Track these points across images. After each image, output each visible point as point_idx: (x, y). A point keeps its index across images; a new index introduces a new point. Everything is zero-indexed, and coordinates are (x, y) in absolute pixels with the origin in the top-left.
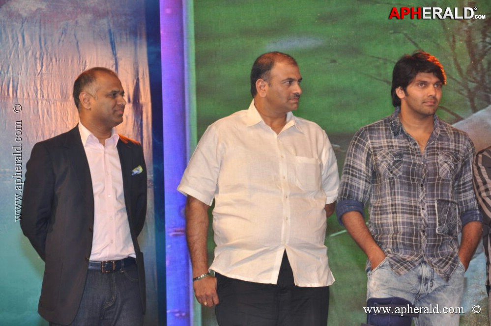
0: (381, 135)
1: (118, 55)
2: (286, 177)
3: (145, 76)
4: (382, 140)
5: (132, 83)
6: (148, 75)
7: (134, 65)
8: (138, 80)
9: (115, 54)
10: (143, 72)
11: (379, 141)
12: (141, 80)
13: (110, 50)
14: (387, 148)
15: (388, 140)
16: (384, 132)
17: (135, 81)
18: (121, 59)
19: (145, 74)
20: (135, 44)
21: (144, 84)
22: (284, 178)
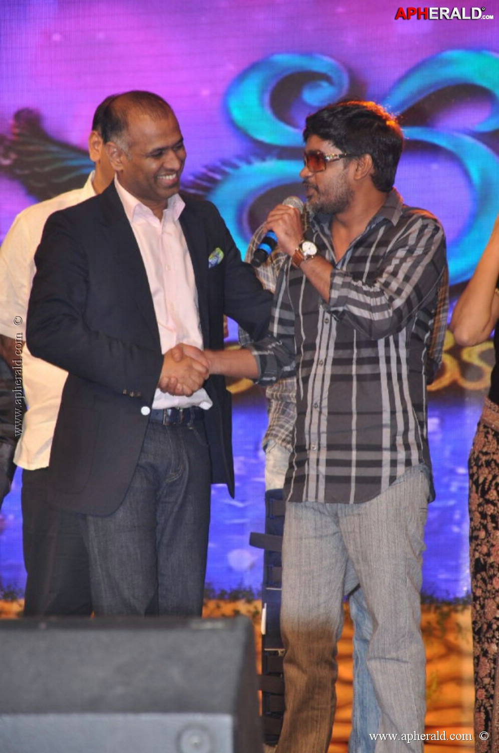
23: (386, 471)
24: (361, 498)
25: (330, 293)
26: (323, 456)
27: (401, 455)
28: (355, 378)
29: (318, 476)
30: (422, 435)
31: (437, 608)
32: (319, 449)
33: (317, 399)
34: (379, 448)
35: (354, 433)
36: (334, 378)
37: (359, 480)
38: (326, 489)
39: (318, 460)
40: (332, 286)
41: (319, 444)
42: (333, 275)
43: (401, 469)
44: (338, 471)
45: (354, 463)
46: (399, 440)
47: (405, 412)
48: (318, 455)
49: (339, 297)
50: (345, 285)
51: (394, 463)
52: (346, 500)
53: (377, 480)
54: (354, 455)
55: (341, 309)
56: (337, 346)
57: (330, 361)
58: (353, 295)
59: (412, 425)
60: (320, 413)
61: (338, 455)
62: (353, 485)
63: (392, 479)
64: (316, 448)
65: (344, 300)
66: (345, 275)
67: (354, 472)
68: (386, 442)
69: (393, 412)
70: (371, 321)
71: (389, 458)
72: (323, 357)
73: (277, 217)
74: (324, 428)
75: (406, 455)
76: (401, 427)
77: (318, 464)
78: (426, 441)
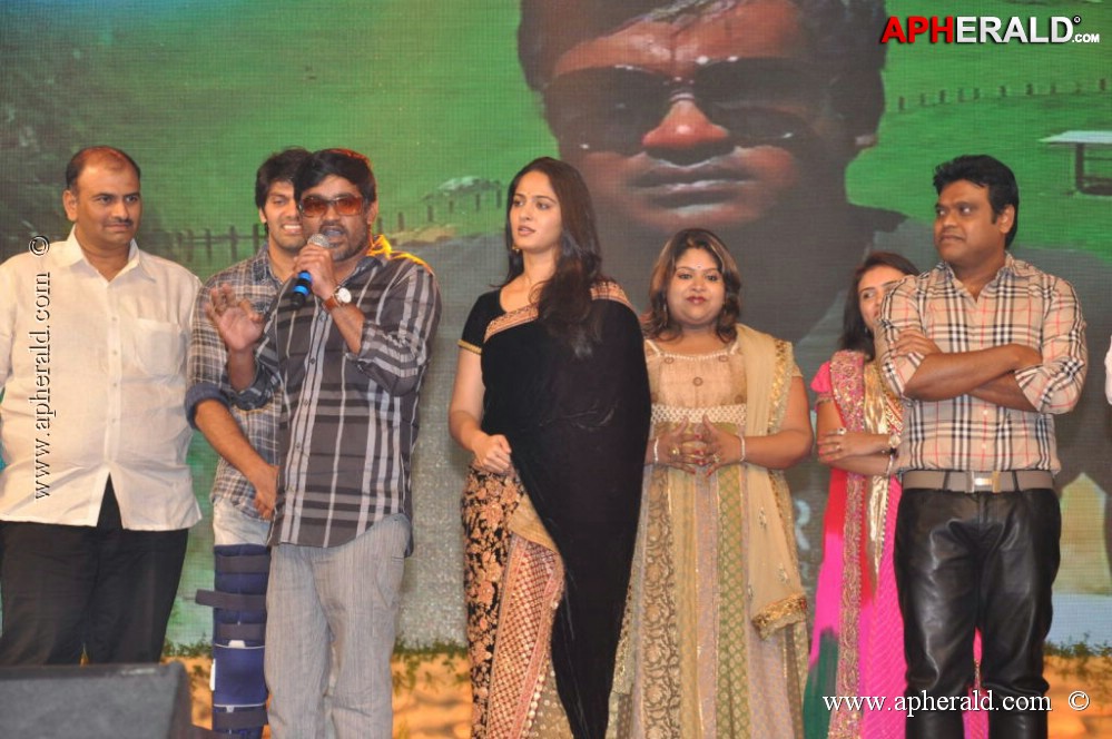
2: (119, 352)
22: (116, 354)
23: (363, 516)
24: (337, 541)
25: (362, 345)
26: (300, 499)
27: (381, 501)
28: (342, 420)
29: (293, 517)
30: (406, 486)
31: (407, 657)
32: (297, 489)
33: (300, 440)
34: (359, 493)
35: (335, 476)
36: (318, 419)
37: (335, 523)
38: (300, 530)
39: (295, 501)
40: (364, 337)
41: (298, 485)
42: (366, 326)
43: (379, 515)
44: (315, 513)
45: (332, 506)
46: (380, 486)
47: (390, 459)
48: (296, 495)
49: (370, 350)
50: (377, 338)
51: (372, 509)
52: (319, 544)
53: (354, 524)
54: (333, 498)
55: (368, 361)
56: (324, 387)
57: (315, 401)
58: (383, 349)
59: (396, 473)
60: (302, 453)
61: (316, 497)
62: (328, 527)
63: (369, 524)
64: (294, 488)
65: (375, 353)
66: (377, 327)
67: (331, 514)
68: (366, 487)
69: (377, 458)
70: (398, 378)
71: (368, 504)
72: (307, 397)
73: (312, 258)
74: (304, 468)
75: (386, 502)
76: (382, 474)
77: (294, 505)
78: (409, 492)
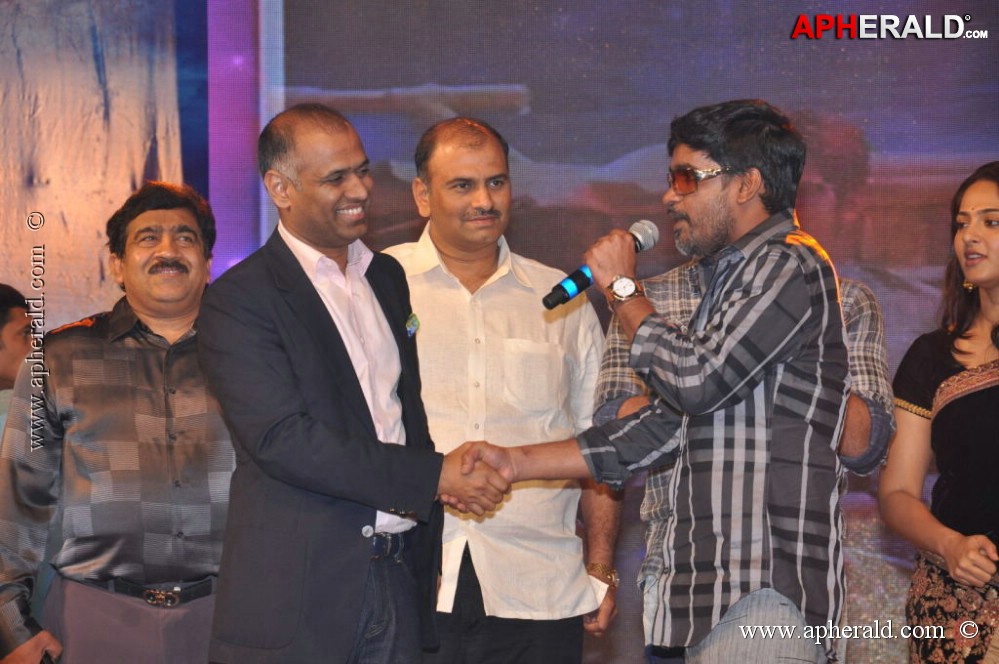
0: (670, 292)
1: (111, 85)
2: (482, 383)
3: (171, 133)
4: (671, 301)
5: (142, 148)
6: (177, 130)
7: (146, 108)
8: (154, 141)
9: (102, 82)
10: (167, 124)
11: (665, 302)
12: (161, 144)
13: (92, 73)
14: (679, 316)
15: (683, 300)
16: (677, 287)
17: (148, 144)
18: (118, 94)
19: (170, 128)
20: (151, 62)
21: (168, 151)
22: (478, 386)
23: (717, 600)
26: (669, 584)
27: (736, 576)
29: (664, 609)
34: (712, 568)
35: (693, 548)
37: (697, 611)
38: (672, 627)
39: (664, 588)
41: (670, 566)
44: (680, 602)
45: (692, 590)
46: (735, 555)
47: (748, 515)
48: (666, 580)
51: (726, 587)
53: (710, 611)
54: (693, 579)
60: (673, 521)
62: (691, 618)
63: (725, 609)
65: (648, 358)
67: (692, 602)
68: (719, 558)
69: (726, 516)
71: (722, 581)
75: (742, 576)
77: (664, 594)
